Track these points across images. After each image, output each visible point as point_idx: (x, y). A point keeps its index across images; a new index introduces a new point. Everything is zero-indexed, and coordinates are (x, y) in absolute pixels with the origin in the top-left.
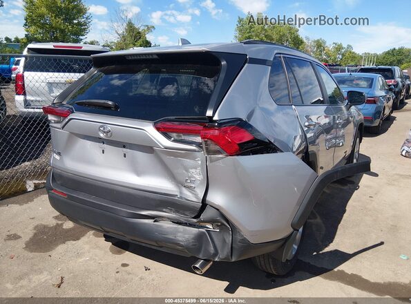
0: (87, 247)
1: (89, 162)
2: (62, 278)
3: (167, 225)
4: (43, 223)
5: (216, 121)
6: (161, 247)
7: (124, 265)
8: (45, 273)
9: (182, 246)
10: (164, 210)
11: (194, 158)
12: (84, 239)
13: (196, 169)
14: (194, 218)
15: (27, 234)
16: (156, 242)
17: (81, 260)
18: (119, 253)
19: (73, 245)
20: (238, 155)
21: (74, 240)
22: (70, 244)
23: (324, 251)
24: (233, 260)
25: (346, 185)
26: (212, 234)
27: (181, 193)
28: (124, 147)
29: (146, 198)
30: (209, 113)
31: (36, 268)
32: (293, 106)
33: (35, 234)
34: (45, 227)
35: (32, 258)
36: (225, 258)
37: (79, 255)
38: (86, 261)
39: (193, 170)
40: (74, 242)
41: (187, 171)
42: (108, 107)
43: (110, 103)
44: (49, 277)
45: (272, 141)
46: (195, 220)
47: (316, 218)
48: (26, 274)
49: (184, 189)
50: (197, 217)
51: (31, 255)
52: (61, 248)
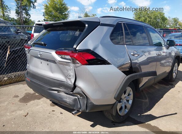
0: (42, 102)
1: (37, 67)
2: (28, 113)
3: (63, 94)
4: (29, 92)
5: (77, 50)
6: (61, 104)
7: (53, 111)
8: (23, 111)
9: (68, 103)
10: (61, 88)
11: (69, 66)
12: (42, 99)
13: (71, 70)
14: (71, 92)
15: (21, 96)
16: (58, 101)
17: (37, 107)
18: (53, 106)
19: (37, 101)
20: (87, 65)
21: (38, 99)
22: (36, 101)
23: (144, 114)
24: (87, 111)
25: (168, 85)
26: (80, 99)
27: (67, 81)
28: (47, 61)
29: (54, 83)
30: (75, 46)
31: (20, 108)
32: (125, 46)
33: (25, 96)
34: (29, 93)
35: (20, 105)
36: (84, 110)
37: (37, 105)
38: (39, 108)
39: (70, 71)
40: (38, 100)
41: (68, 71)
42: (42, 45)
43: (43, 43)
44: (23, 112)
45: (107, 60)
46: (72, 93)
47: (146, 99)
48: (16, 110)
49: (68, 79)
50: (72, 91)
51: (20, 103)
52: (32, 102)
